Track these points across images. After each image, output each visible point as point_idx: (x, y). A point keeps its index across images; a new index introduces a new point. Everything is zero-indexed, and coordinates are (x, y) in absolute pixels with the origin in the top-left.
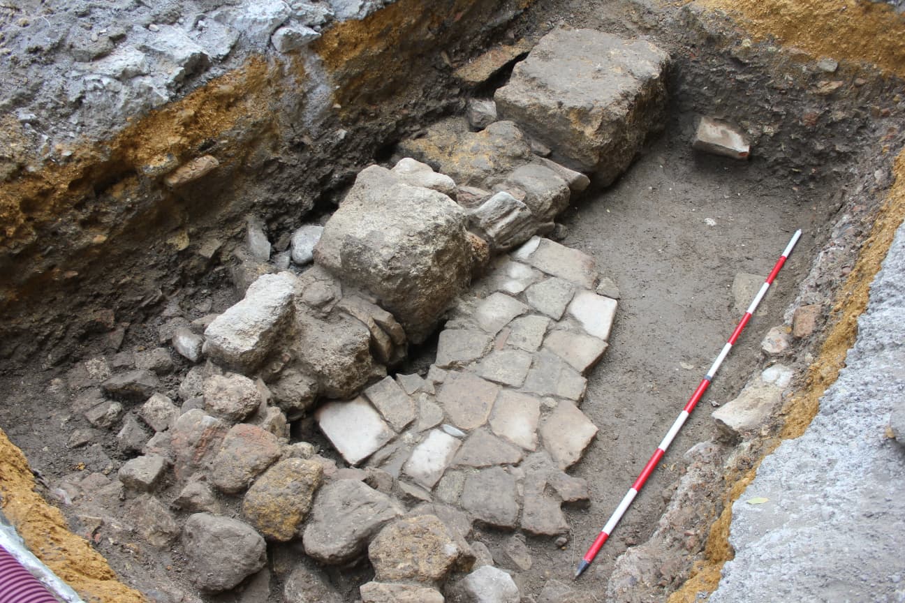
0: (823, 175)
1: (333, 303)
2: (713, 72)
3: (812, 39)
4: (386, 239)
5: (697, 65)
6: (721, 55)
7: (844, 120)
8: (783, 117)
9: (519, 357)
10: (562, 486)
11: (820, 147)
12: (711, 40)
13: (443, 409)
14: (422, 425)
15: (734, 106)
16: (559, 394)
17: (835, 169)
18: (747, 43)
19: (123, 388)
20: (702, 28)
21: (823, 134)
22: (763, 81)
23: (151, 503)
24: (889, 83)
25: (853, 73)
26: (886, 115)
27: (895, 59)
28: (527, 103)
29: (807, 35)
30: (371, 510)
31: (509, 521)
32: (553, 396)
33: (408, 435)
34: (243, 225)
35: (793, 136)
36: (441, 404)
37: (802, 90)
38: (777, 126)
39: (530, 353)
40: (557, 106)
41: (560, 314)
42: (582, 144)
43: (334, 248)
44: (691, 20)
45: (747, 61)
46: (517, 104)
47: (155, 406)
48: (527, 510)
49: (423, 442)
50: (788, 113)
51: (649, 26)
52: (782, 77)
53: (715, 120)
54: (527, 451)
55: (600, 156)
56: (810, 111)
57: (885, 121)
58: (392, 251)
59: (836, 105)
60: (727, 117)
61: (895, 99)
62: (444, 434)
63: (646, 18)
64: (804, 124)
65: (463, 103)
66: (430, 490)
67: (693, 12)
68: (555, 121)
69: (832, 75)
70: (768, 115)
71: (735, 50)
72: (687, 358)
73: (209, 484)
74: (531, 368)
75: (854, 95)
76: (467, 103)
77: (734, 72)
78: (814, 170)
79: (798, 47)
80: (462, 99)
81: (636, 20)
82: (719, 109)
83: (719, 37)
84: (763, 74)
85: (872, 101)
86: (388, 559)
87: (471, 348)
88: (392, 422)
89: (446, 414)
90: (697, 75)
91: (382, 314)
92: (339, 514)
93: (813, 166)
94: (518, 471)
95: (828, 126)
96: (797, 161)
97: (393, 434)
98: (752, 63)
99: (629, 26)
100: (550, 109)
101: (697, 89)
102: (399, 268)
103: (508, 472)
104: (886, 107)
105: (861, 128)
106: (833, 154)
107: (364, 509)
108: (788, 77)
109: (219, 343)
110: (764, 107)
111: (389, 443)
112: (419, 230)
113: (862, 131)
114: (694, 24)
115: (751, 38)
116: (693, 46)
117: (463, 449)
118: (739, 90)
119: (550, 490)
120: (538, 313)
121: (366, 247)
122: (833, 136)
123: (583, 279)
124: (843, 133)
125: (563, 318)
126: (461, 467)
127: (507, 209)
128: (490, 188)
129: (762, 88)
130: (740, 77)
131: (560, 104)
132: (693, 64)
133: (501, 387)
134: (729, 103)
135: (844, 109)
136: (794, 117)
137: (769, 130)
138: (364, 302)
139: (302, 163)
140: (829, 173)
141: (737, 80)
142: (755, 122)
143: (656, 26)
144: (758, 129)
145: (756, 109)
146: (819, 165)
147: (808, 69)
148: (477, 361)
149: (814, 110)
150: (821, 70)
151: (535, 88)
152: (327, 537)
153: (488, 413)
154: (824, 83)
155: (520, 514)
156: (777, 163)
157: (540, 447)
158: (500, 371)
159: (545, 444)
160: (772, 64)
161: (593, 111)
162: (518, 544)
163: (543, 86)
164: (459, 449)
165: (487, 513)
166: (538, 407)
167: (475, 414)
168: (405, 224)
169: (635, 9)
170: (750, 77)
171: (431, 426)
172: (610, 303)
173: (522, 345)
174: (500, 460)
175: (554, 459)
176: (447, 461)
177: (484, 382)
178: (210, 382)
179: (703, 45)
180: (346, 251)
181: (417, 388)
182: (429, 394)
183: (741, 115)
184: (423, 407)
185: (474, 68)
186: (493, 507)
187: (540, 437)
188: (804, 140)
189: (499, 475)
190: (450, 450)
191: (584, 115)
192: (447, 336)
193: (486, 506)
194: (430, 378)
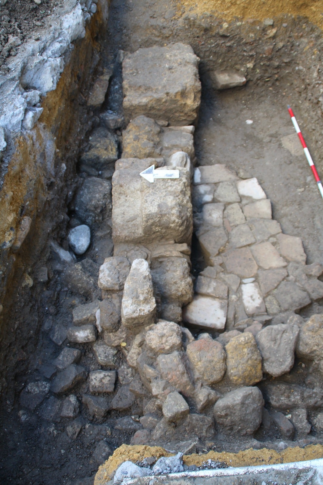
0: (282, 76)
1: (149, 257)
2: (213, 47)
3: (256, 12)
4: (169, 204)
5: (204, 46)
6: (214, 36)
7: (283, 46)
8: (255, 56)
9: (242, 228)
10: (312, 271)
11: (277, 64)
12: (206, 30)
13: (235, 274)
14: (234, 288)
15: (228, 60)
16: (273, 233)
17: (287, 71)
18: (225, 25)
19: (72, 384)
20: (200, 25)
21: (276, 57)
22: (239, 42)
23: (194, 418)
24: (298, 20)
25: (280, 22)
26: (302, 36)
27: (297, 8)
28: (146, 101)
29: (254, 10)
30: (287, 334)
31: (307, 301)
32: (271, 236)
33: (233, 297)
34: (49, 250)
35: (262, 64)
36: (231, 273)
37: (260, 39)
38: (253, 62)
39: (244, 224)
40: (165, 95)
41: (239, 198)
42: (187, 110)
43: (129, 228)
44: (192, 23)
45: (229, 34)
46: (141, 104)
47: (98, 379)
48: (310, 291)
49: (242, 294)
50: (257, 53)
51: (168, 35)
52: (249, 36)
53: (222, 71)
54: (285, 267)
55: (197, 112)
56: (267, 48)
57: (303, 39)
58: (177, 209)
59: (278, 40)
60: (227, 67)
61: (304, 27)
62: (247, 285)
63: (164, 31)
64: (267, 55)
65: (98, 120)
66: (266, 313)
67: (192, 19)
68: (167, 104)
69: (272, 26)
70: (248, 58)
71: (221, 32)
72: (298, 187)
73: (207, 385)
74: (251, 230)
75: (284, 32)
76: (100, 118)
77: (223, 43)
78: (276, 76)
79: (251, 18)
80: (96, 117)
81: (158, 35)
82: (221, 64)
83: (211, 28)
84: (239, 38)
85: (293, 32)
86: (320, 347)
87: (220, 238)
88: (221, 296)
89: (238, 276)
90: (206, 51)
91: (182, 246)
92: (276, 347)
93: (276, 74)
94: (291, 277)
95: (277, 51)
96: (267, 75)
97: (226, 301)
98: (232, 34)
99: (157, 39)
100: (163, 99)
101: (208, 59)
102: (184, 216)
103: (287, 281)
104: (300, 32)
105: (292, 46)
106: (283, 64)
107: (284, 335)
108: (252, 35)
109: (138, 314)
110: (244, 55)
111: (228, 307)
112: (180, 191)
113: (293, 48)
114: (194, 25)
115: (227, 22)
116: (198, 37)
117: (262, 285)
118: (229, 51)
119: (309, 276)
120: (230, 203)
121: (161, 215)
122: (281, 56)
123: (233, 177)
124: (285, 53)
125: (241, 199)
126: (268, 294)
127: (185, 160)
128: (160, 155)
129: (240, 45)
130: (228, 44)
131: (167, 94)
132: (202, 46)
133: (248, 247)
134: (226, 59)
135: (281, 41)
136: (260, 54)
137: (250, 65)
138: (167, 246)
139: (56, 195)
140: (284, 74)
141: (228, 46)
142: (242, 64)
143: (172, 33)
144: (244, 67)
145: (240, 57)
146: (278, 73)
147: (260, 27)
148: (228, 242)
149: (269, 47)
150: (266, 25)
151: (144, 91)
152: (280, 361)
153: (255, 262)
154: (269, 31)
155: (309, 294)
156: (258, 80)
157: (288, 261)
158: (242, 240)
159: (288, 258)
160: (242, 31)
161: (188, 89)
162: (317, 308)
163: (148, 89)
164: (260, 287)
165: (297, 304)
166: (271, 245)
167: (250, 266)
168: (170, 191)
169: (154, 29)
170: (232, 42)
171: (238, 285)
172: (255, 181)
173: (238, 222)
174: (280, 278)
175: (298, 263)
176: (261, 296)
177: (240, 250)
178: (149, 338)
179: (203, 35)
180: (149, 223)
181: (215, 272)
182: (222, 272)
183: (233, 63)
184: (226, 279)
185: (95, 96)
186: (297, 300)
187: (284, 257)
188: (268, 63)
189: (286, 285)
190: (257, 290)
191: (183, 94)
192: (205, 240)
193: (295, 302)
194: (215, 264)
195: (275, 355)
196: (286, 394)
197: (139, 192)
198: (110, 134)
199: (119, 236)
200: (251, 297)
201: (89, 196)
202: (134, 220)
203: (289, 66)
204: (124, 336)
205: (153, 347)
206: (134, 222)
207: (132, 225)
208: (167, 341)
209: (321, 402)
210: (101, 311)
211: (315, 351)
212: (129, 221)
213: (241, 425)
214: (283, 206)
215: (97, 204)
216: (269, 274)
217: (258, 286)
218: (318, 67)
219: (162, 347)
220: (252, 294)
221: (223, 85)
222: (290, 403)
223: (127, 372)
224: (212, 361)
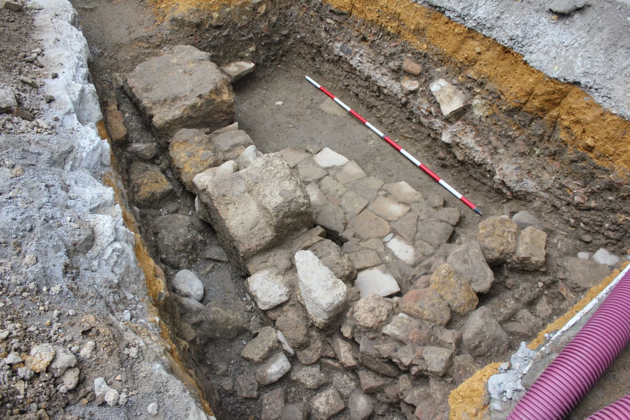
0: (286, 50)
2: (211, 41)
4: (290, 189)
5: (201, 43)
6: (208, 30)
7: (277, 20)
8: (254, 38)
9: (348, 196)
10: (435, 203)
11: (277, 39)
12: (198, 26)
13: (373, 238)
14: (381, 250)
15: (229, 50)
16: (379, 188)
17: (289, 43)
18: (216, 15)
20: (190, 22)
21: (274, 32)
22: (234, 28)
28: (180, 113)
30: (471, 250)
31: (450, 229)
32: (379, 191)
33: (387, 258)
35: (263, 44)
36: (368, 239)
37: (253, 19)
38: (254, 44)
39: (347, 191)
40: (199, 99)
42: (225, 107)
43: (256, 235)
44: (181, 23)
45: (222, 24)
46: (175, 118)
48: (446, 219)
49: (393, 252)
50: (254, 34)
51: (158, 43)
52: (242, 19)
54: (410, 211)
56: (263, 25)
57: (293, 8)
59: (270, 15)
60: (230, 58)
62: (391, 242)
63: (152, 40)
64: (265, 33)
65: (128, 155)
66: (424, 257)
67: (180, 18)
68: (203, 108)
69: (261, 3)
70: (248, 42)
71: (214, 22)
72: (367, 141)
73: (444, 328)
74: (357, 193)
76: (129, 152)
77: (219, 34)
78: (281, 52)
80: (126, 152)
81: (147, 46)
83: (201, 22)
84: (233, 24)
86: (504, 245)
87: (335, 213)
88: (376, 263)
89: (377, 238)
91: (317, 230)
92: (471, 266)
93: (279, 50)
94: (422, 217)
95: (273, 27)
96: (271, 54)
97: (384, 265)
98: (225, 23)
99: (148, 51)
100: (197, 103)
103: (422, 221)
106: (284, 38)
107: (470, 253)
108: (244, 17)
110: (243, 40)
111: (389, 269)
113: (286, 19)
114: (184, 24)
115: (215, 11)
116: (192, 35)
117: (403, 235)
118: (227, 41)
119: (436, 208)
120: (320, 179)
121: (289, 202)
122: (278, 30)
124: (281, 26)
125: (327, 171)
129: (236, 31)
130: (225, 33)
131: (200, 96)
133: (366, 209)
134: (227, 50)
135: (274, 15)
136: (258, 34)
137: (252, 49)
138: (302, 237)
140: (287, 47)
141: (225, 36)
142: (244, 50)
143: (163, 40)
144: (248, 52)
145: (241, 43)
146: (281, 48)
147: (250, 8)
148: (345, 213)
150: (255, 4)
151: (172, 104)
152: (482, 276)
153: (382, 219)
154: (259, 9)
155: (448, 223)
156: (264, 61)
157: (409, 205)
158: (356, 206)
159: (407, 202)
160: (233, 17)
161: (219, 85)
162: (461, 231)
163: (175, 99)
164: (403, 237)
165: (444, 236)
166: (384, 198)
167: (381, 225)
168: (281, 178)
169: (139, 41)
170: (228, 30)
171: (383, 246)
172: (327, 150)
173: (340, 193)
174: (414, 222)
175: (418, 202)
176: (409, 245)
177: (361, 215)
178: (361, 319)
179: (196, 31)
180: (280, 217)
181: (355, 245)
182: (360, 241)
183: (235, 51)
184: (369, 246)
185: (115, 130)
187: (403, 203)
188: (269, 41)
189: (423, 225)
190: (402, 242)
191: (217, 91)
193: (441, 235)
194: (349, 238)
195: (474, 273)
196: (502, 305)
197: (246, 194)
198: (149, 166)
199: (249, 249)
200: (403, 250)
201: (171, 235)
202: (257, 224)
203: (290, 37)
204: (320, 345)
205: (371, 325)
206: (258, 226)
207: (257, 230)
208: (380, 312)
209: (533, 294)
210: (281, 331)
211: (503, 250)
212: (252, 228)
213: (496, 344)
215: (186, 240)
216: (403, 223)
217: (401, 238)
218: (323, 26)
219: (379, 319)
220: (401, 247)
221: (236, 76)
222: (510, 311)
223: (344, 381)
224: (433, 305)
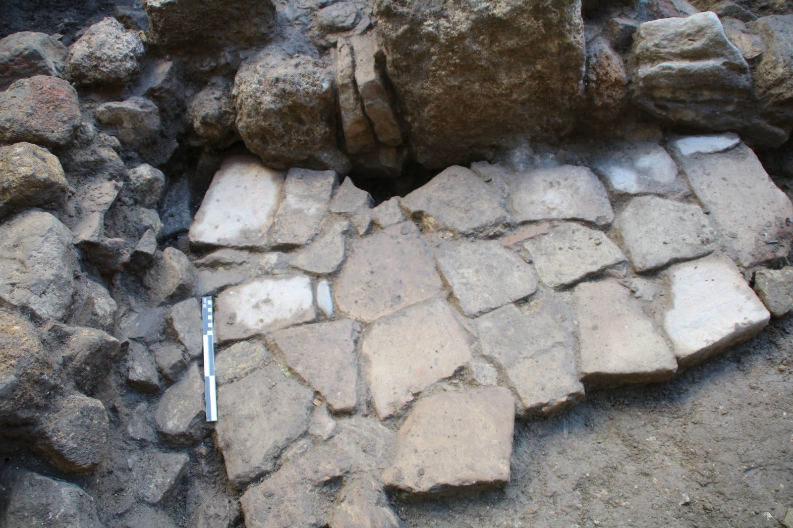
1: (345, 35)
9: (518, 274)
14: (300, 259)
32: (499, 368)
33: (273, 258)
36: (350, 252)
39: (540, 282)
41: (651, 263)
49: (278, 279)
62: (309, 291)
74: (516, 302)
87: (467, 211)
88: (278, 228)
89: (340, 268)
91: (366, 74)
97: (263, 243)
103: (314, 409)
117: (302, 329)
125: (651, 273)
126: (275, 348)
133: (444, 292)
138: (369, 49)
153: (388, 312)
155: (259, 477)
157: (395, 418)
162: (222, 514)
164: (299, 324)
165: (230, 434)
166: (458, 364)
167: (372, 300)
171: (309, 269)
172: (754, 313)
173: (540, 262)
174: (323, 384)
175: (391, 454)
176: (269, 326)
177: (431, 268)
181: (348, 210)
184: (328, 238)
186: (243, 433)
187: (408, 407)
189: (298, 401)
190: (288, 316)
192: (455, 176)
193: (238, 425)
200: (267, 301)
214: (680, 444)
216: (337, 350)
217: (299, 321)
220: (277, 302)
